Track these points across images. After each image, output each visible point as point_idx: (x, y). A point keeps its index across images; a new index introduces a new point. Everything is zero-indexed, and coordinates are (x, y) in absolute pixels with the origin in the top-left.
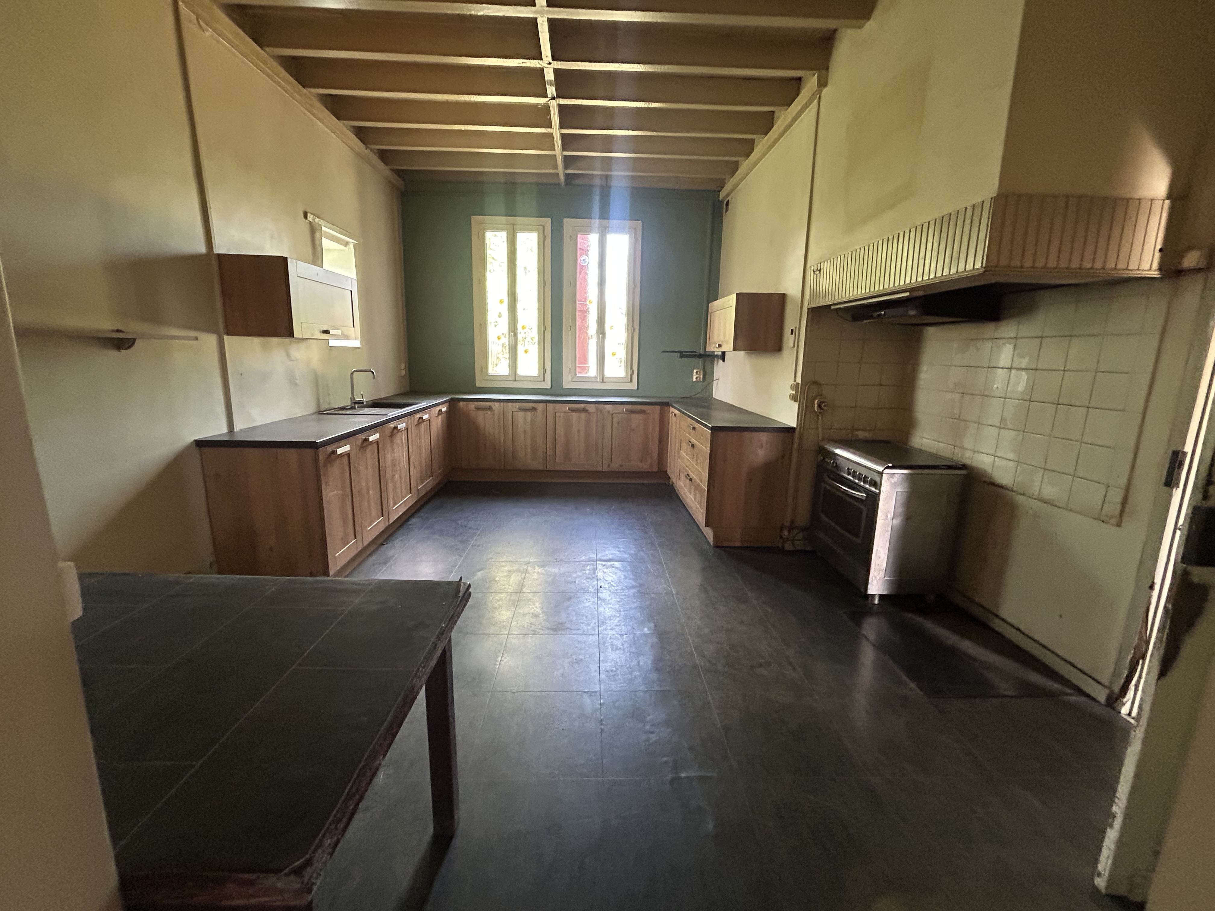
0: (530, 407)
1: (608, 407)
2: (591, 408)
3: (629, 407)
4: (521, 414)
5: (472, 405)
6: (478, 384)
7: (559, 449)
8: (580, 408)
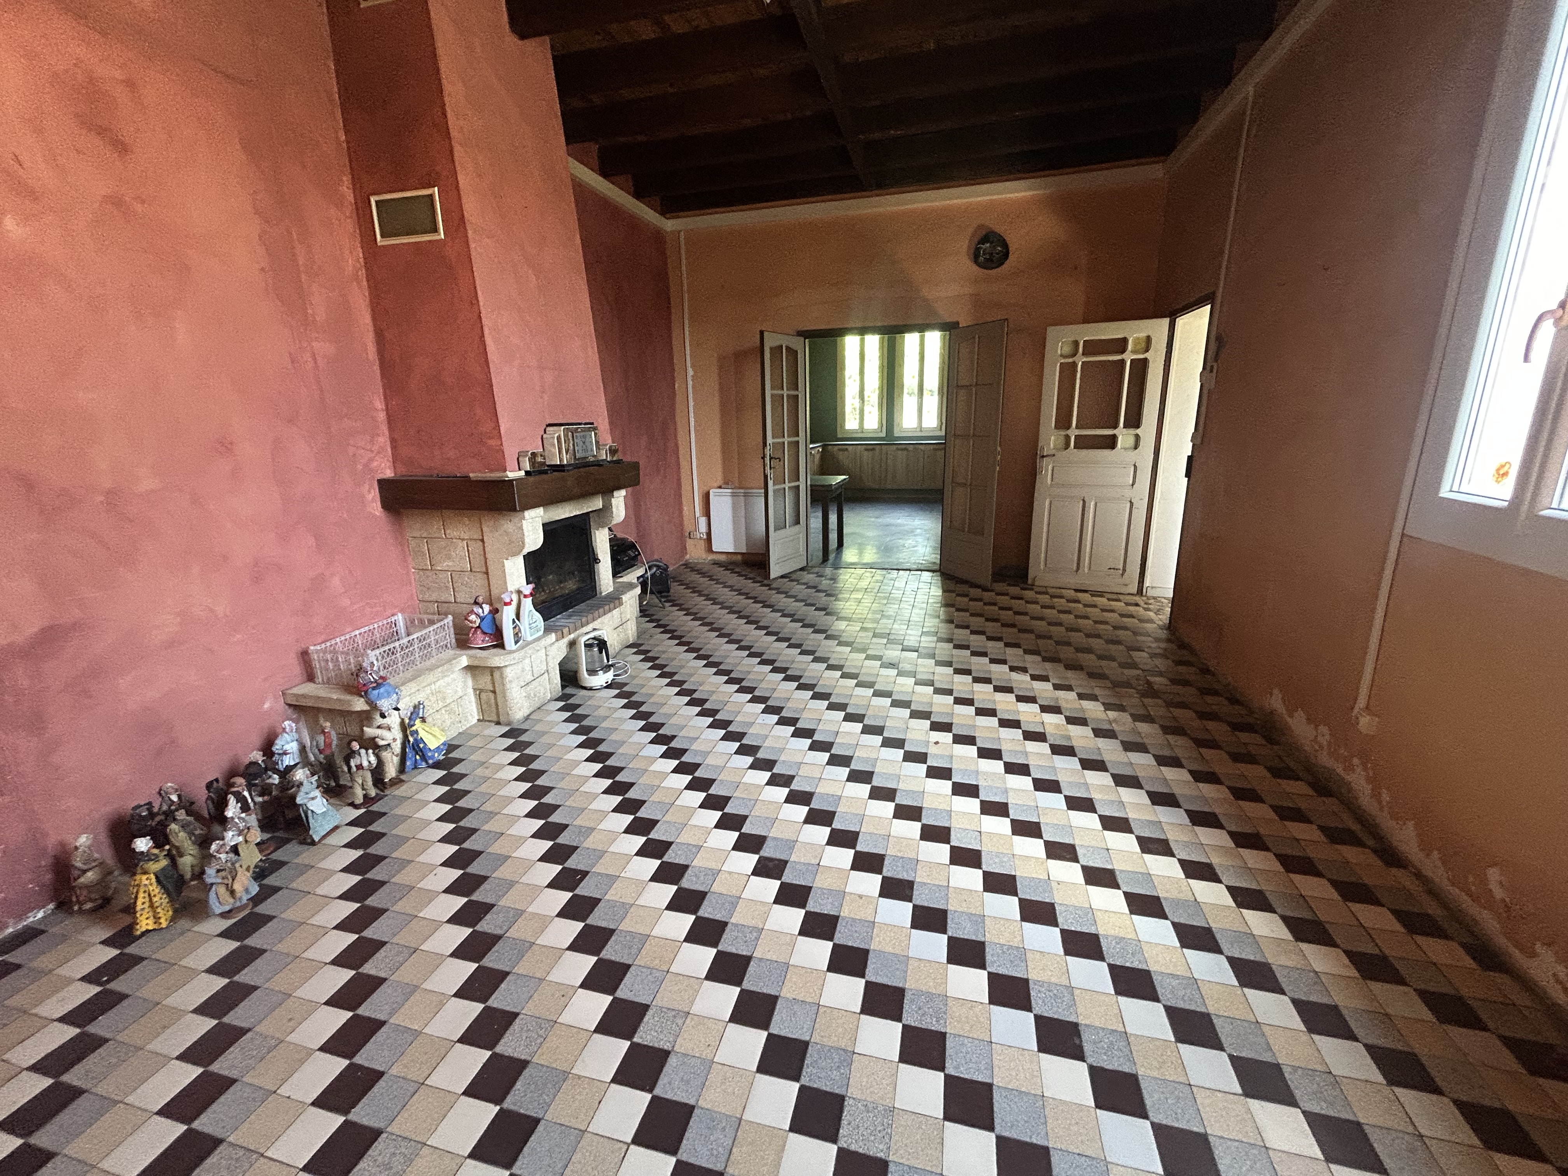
0: (871, 448)
1: (920, 447)
2: (911, 448)
3: (935, 446)
4: (866, 453)
5: (836, 448)
6: (839, 436)
7: (889, 477)
8: (904, 448)
